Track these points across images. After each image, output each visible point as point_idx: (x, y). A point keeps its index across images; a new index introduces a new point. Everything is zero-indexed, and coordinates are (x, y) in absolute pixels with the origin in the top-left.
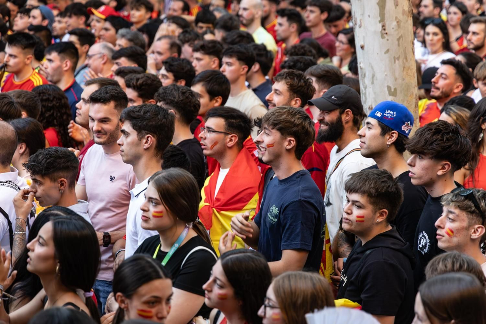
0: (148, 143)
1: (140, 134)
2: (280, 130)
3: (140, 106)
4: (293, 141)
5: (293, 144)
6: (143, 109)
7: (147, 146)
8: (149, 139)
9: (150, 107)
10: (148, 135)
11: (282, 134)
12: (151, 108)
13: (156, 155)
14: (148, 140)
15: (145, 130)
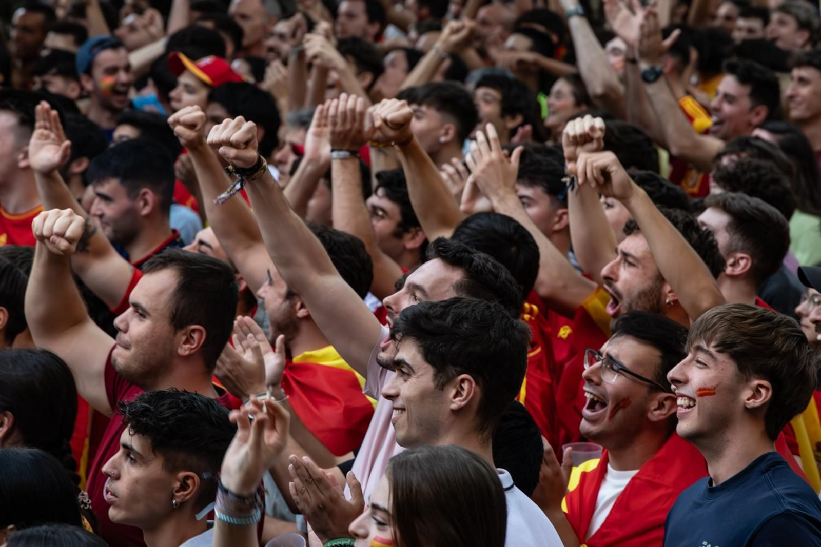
0: (462, 395)
1: (440, 375)
2: (735, 357)
3: (443, 304)
4: (767, 389)
5: (765, 396)
6: (452, 311)
7: (459, 403)
8: (466, 386)
9: (469, 309)
10: (463, 376)
11: (742, 368)
12: (473, 310)
13: (480, 428)
14: (462, 388)
15: (455, 364)
